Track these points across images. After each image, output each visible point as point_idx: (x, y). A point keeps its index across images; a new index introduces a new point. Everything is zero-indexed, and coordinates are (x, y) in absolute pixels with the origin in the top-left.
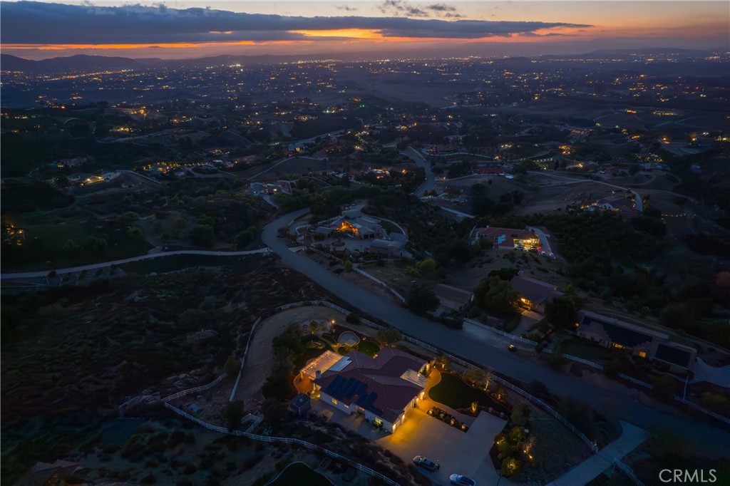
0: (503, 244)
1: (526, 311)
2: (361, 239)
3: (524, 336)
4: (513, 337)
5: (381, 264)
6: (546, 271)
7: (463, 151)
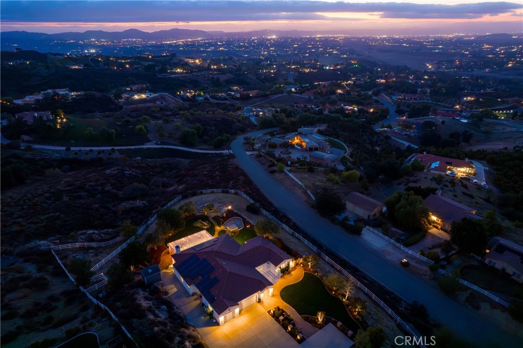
0: (436, 169)
1: (435, 229)
2: (306, 150)
3: (423, 254)
4: (410, 252)
5: (311, 170)
6: (472, 197)
7: (428, 100)
